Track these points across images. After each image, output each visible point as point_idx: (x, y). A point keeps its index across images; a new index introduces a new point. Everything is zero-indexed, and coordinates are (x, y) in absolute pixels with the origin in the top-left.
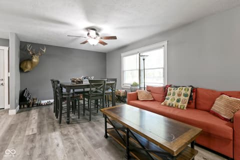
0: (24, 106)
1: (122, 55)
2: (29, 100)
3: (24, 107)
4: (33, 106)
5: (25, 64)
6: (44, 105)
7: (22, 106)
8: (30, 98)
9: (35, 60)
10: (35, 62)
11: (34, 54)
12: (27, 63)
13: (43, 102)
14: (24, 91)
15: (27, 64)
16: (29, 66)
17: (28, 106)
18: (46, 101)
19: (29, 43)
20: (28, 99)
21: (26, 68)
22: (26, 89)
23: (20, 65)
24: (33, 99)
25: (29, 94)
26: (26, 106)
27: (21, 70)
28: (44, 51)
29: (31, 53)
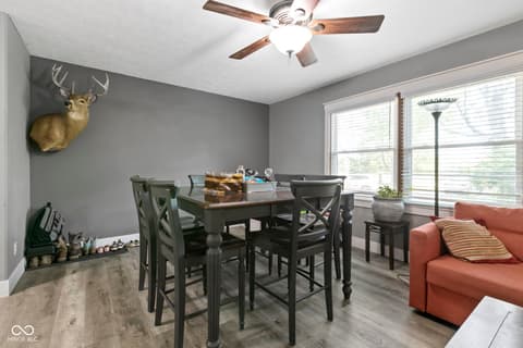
0: (40, 259)
1: (328, 107)
2: (57, 241)
3: (40, 265)
4: (68, 260)
5: (45, 126)
6: (105, 254)
7: (35, 261)
8: (59, 234)
9: (77, 115)
10: (75, 121)
11: (71, 96)
12: (50, 123)
13: (101, 243)
14: (43, 211)
15: (50, 127)
16: (58, 133)
17: (55, 261)
18: (109, 241)
19: (59, 64)
20: (53, 236)
21: (48, 138)
22: (49, 205)
23: (29, 129)
24: (72, 237)
25: (56, 222)
26: (46, 260)
27: (33, 146)
28: (106, 87)
29: (62, 92)
